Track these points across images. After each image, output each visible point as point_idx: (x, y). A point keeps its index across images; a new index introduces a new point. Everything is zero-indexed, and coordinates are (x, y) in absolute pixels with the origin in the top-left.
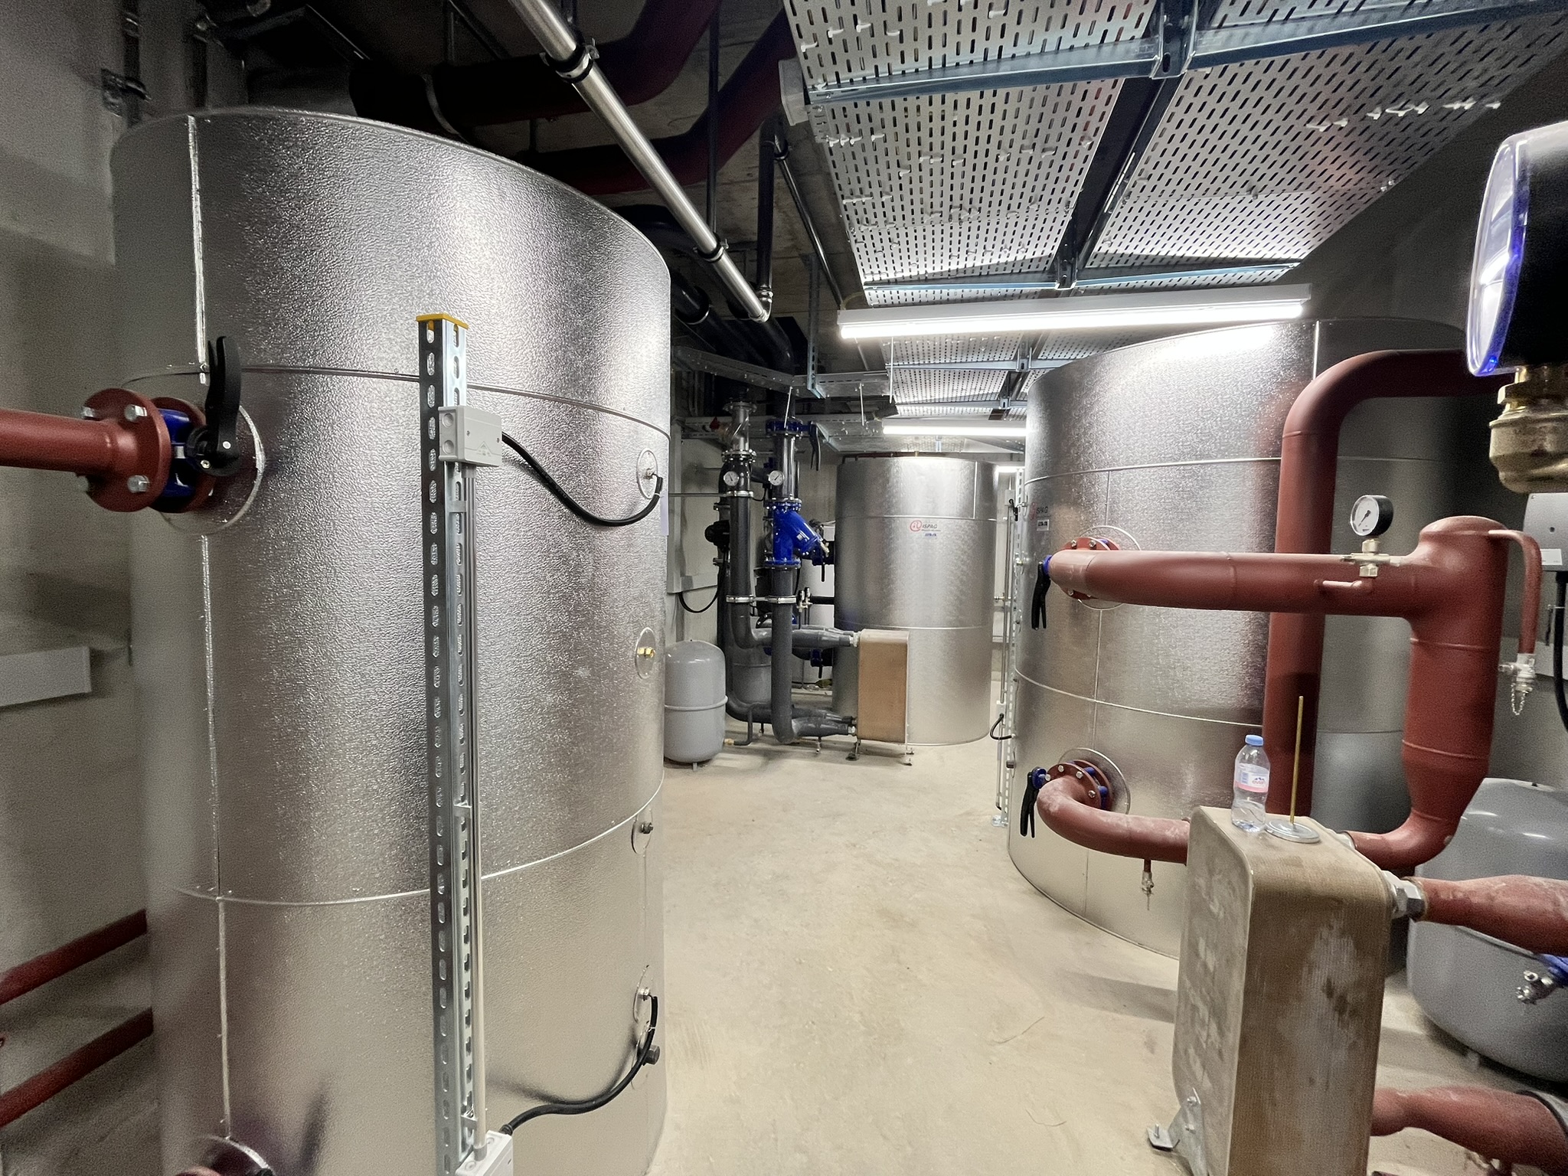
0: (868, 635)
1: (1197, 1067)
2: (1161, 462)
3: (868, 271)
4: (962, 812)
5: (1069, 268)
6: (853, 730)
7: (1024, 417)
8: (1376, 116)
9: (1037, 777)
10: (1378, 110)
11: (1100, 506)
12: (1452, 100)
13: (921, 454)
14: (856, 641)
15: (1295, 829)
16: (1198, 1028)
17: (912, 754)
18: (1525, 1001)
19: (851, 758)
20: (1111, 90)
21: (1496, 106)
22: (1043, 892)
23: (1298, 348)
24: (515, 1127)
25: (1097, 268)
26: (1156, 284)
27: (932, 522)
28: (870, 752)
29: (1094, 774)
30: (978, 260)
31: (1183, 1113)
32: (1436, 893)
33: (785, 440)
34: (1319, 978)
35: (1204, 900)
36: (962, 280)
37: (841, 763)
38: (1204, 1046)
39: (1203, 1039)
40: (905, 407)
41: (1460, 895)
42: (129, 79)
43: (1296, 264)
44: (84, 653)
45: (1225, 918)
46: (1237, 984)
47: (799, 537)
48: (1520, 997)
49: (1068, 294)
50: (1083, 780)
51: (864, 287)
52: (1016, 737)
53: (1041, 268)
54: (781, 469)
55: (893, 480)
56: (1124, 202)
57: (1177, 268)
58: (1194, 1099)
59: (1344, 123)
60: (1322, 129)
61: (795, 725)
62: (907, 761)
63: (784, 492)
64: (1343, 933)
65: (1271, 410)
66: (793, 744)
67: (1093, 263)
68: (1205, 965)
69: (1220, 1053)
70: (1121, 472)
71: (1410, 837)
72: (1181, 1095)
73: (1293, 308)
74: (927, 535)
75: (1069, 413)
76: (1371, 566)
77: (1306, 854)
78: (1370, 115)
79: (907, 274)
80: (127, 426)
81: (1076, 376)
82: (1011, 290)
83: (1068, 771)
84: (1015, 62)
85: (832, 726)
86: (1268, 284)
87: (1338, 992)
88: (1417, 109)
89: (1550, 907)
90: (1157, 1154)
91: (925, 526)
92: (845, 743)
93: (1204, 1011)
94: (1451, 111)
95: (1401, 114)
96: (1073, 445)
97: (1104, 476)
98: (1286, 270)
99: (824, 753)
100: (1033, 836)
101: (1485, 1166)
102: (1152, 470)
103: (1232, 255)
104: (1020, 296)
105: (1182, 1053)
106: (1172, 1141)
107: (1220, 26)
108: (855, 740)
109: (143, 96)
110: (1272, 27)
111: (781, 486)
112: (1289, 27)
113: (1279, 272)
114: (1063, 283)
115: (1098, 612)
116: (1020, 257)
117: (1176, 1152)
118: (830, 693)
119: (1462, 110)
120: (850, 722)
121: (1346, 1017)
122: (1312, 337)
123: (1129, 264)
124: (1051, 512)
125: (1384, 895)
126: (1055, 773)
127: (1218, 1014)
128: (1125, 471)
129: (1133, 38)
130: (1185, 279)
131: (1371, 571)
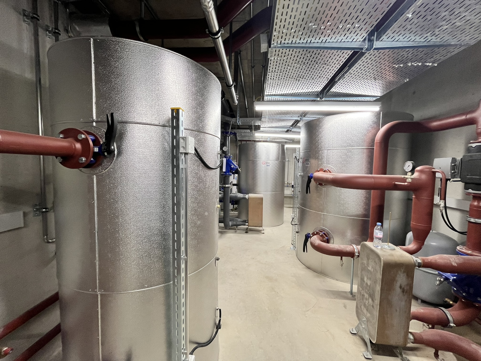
0: (251, 195)
1: (365, 311)
2: (342, 148)
3: (268, 92)
4: (281, 246)
5: (322, 94)
6: (247, 224)
7: (300, 132)
8: (410, 64)
9: (308, 236)
10: (410, 63)
11: (325, 160)
12: (427, 63)
13: (264, 141)
14: (248, 197)
15: (389, 247)
16: (364, 301)
17: (263, 230)
18: (437, 285)
19: (246, 232)
20: (350, 52)
21: (436, 65)
22: (309, 268)
23: (377, 118)
24: (193, 352)
25: (330, 95)
26: (343, 100)
27: (268, 162)
28: (251, 230)
29: (324, 234)
30: (300, 91)
31: (360, 323)
32: (424, 260)
33: (227, 137)
34: (398, 285)
35: (366, 267)
36: (293, 96)
37: (243, 234)
38: (367, 305)
39: (367, 303)
40: (263, 128)
41: (429, 260)
42: (34, 14)
43: (379, 97)
44: (21, 213)
45: (374, 271)
46: (378, 288)
47: (232, 167)
48: (436, 284)
49: (321, 101)
50: (322, 236)
51: (265, 96)
52: (299, 224)
53: (315, 94)
54: (226, 146)
55: (257, 149)
56: (343, 79)
57: (350, 96)
58: (364, 319)
59: (402, 65)
60: (397, 66)
61: (230, 223)
62: (263, 232)
63: (227, 153)
64: (404, 272)
65: (370, 135)
66: (230, 229)
67: (329, 93)
68: (367, 284)
69: (373, 306)
70: (331, 150)
71: (413, 247)
72: (359, 319)
73: (377, 108)
74: (267, 165)
75: (316, 133)
76: (409, 179)
77: (393, 252)
78: (408, 64)
79: (278, 93)
80: (78, 141)
81: (318, 123)
82: (305, 99)
83: (317, 233)
84: (329, 43)
85: (241, 223)
86: (371, 101)
87: (403, 287)
88: (419, 64)
89: (449, 261)
90: (353, 335)
91: (266, 163)
92: (244, 228)
93: (366, 296)
94: (426, 65)
95: (415, 65)
96: (317, 142)
97: (326, 151)
98: (376, 98)
99: (238, 231)
100: (307, 252)
101: (428, 327)
102: (339, 150)
103: (364, 94)
104: (307, 101)
105: (359, 307)
106: (356, 331)
107: (381, 41)
108: (247, 227)
109: (38, 20)
110: (393, 42)
111: (226, 151)
112: (397, 42)
113: (374, 99)
114: (320, 99)
115: (324, 189)
116: (311, 91)
117: (357, 334)
118: (237, 213)
119: (429, 66)
120: (245, 221)
121: (404, 294)
122: (380, 116)
123: (338, 94)
124: (310, 161)
125: (413, 262)
126: (314, 234)
127: (372, 296)
128: (332, 150)
129: (360, 41)
130: (350, 99)
131: (409, 180)
